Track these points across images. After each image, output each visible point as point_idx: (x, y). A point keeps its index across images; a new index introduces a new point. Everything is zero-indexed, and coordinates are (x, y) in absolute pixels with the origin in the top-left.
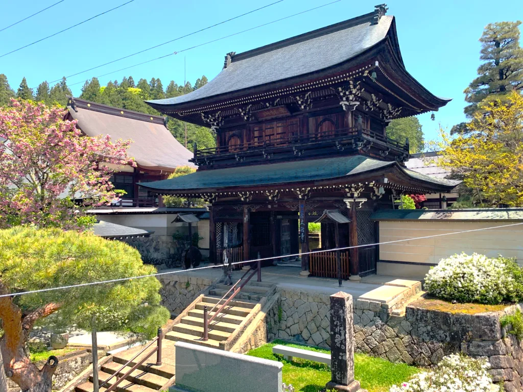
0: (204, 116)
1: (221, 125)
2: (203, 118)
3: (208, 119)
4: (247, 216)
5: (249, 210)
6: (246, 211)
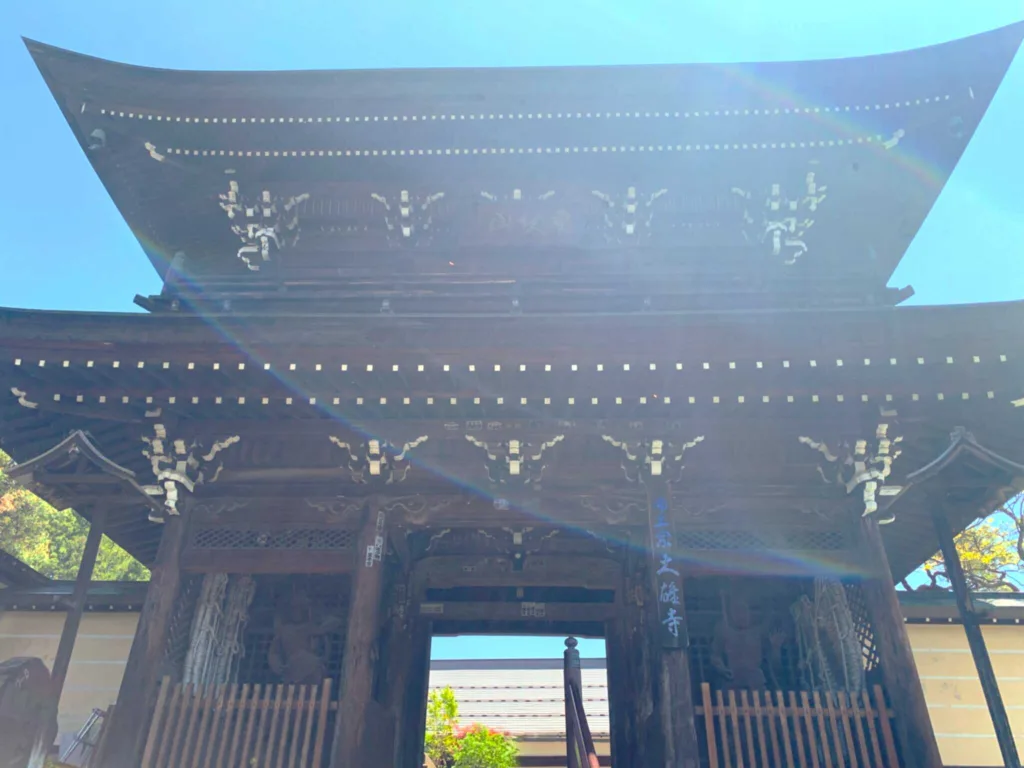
0: (236, 194)
3: (249, 206)
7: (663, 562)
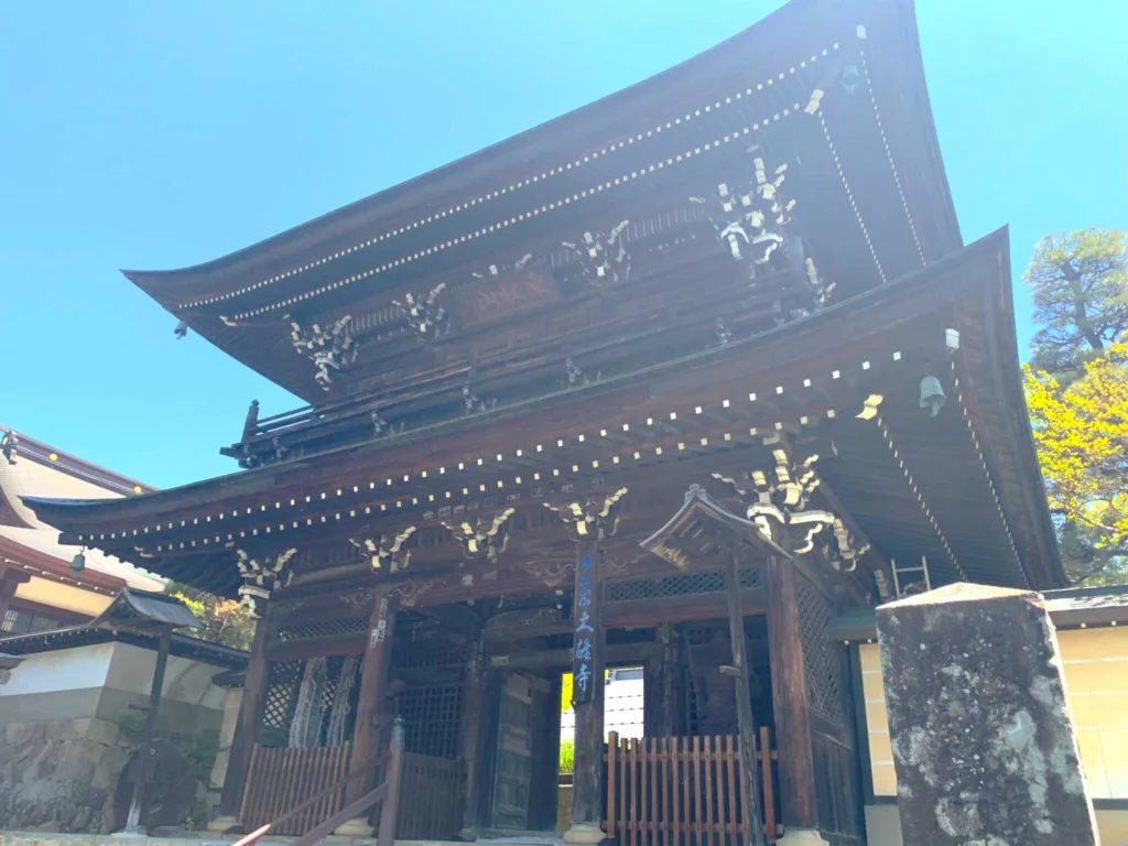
0: (298, 333)
1: (349, 361)
2: (295, 336)
3: (309, 339)
4: (382, 624)
5: (394, 602)
6: (383, 604)
7: (582, 620)
